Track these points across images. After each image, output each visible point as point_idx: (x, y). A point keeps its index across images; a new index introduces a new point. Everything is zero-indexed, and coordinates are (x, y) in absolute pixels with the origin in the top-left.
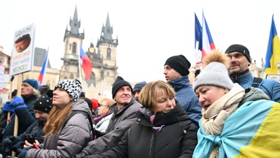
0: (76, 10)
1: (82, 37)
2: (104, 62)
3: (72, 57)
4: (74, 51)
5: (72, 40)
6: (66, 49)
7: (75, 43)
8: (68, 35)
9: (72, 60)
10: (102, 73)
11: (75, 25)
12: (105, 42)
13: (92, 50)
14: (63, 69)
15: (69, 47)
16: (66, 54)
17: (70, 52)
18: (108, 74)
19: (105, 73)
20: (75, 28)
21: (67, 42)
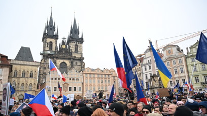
0: (51, 16)
1: (56, 37)
2: (73, 55)
3: (49, 52)
4: (51, 48)
5: (48, 40)
6: (44, 47)
7: (51, 42)
8: (46, 36)
9: (49, 54)
10: (72, 63)
11: (51, 29)
12: (73, 40)
13: (64, 47)
14: (43, 62)
15: (46, 45)
16: (44, 50)
17: (47, 49)
18: (76, 63)
19: (74, 63)
20: (51, 32)
21: (45, 41)
